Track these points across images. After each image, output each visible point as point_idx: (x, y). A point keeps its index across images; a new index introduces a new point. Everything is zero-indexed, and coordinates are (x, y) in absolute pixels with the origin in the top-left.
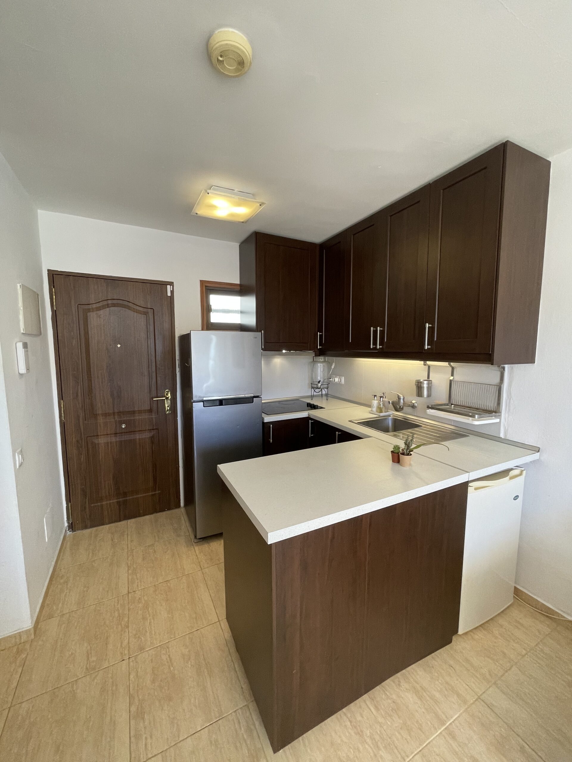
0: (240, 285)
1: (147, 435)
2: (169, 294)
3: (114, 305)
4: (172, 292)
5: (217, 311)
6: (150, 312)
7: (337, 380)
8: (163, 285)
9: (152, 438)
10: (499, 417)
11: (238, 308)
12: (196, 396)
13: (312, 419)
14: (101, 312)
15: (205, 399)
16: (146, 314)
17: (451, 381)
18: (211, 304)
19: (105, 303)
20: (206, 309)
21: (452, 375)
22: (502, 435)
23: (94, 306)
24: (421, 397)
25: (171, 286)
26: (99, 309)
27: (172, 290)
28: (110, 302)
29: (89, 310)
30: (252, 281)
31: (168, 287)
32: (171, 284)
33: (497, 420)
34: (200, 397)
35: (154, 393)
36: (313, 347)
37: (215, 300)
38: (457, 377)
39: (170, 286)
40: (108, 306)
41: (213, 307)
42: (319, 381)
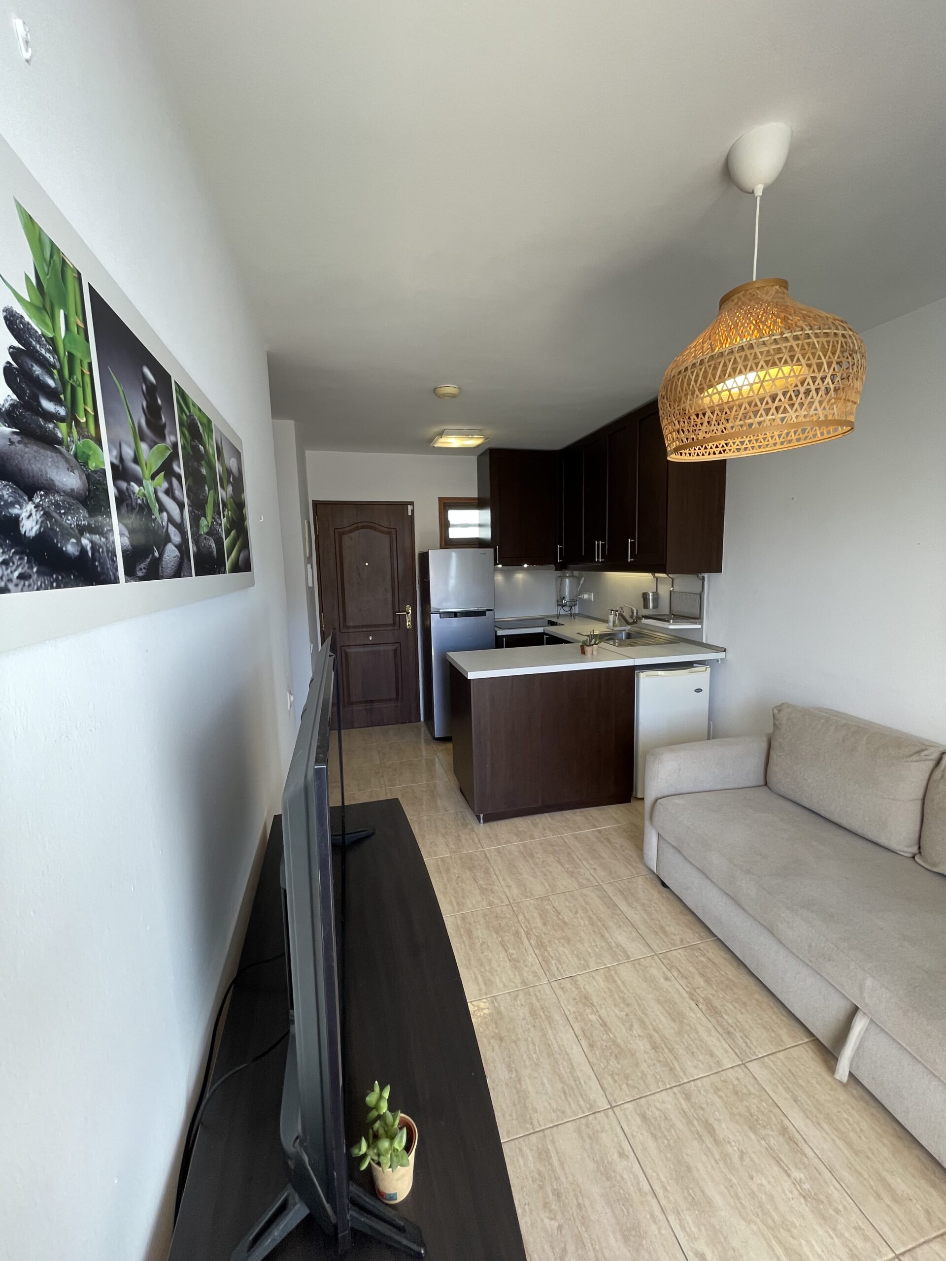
0: (479, 499)
1: (391, 648)
2: (410, 514)
3: (363, 527)
4: (413, 511)
5: (454, 527)
6: (393, 531)
8: (404, 505)
9: (395, 650)
10: (701, 623)
11: (477, 522)
12: (434, 608)
13: (547, 634)
14: (353, 535)
15: (441, 611)
16: (389, 533)
17: (671, 591)
18: (449, 519)
19: (356, 525)
20: (445, 525)
21: (672, 587)
22: (704, 641)
23: (347, 529)
24: (647, 608)
25: (412, 506)
26: (351, 531)
27: (412, 509)
28: (359, 525)
29: (344, 533)
30: (487, 494)
31: (409, 506)
32: (412, 503)
33: (699, 626)
34: (437, 609)
35: (397, 610)
36: (554, 562)
37: (454, 515)
38: (676, 588)
40: (358, 528)
41: (451, 523)
42: (564, 598)
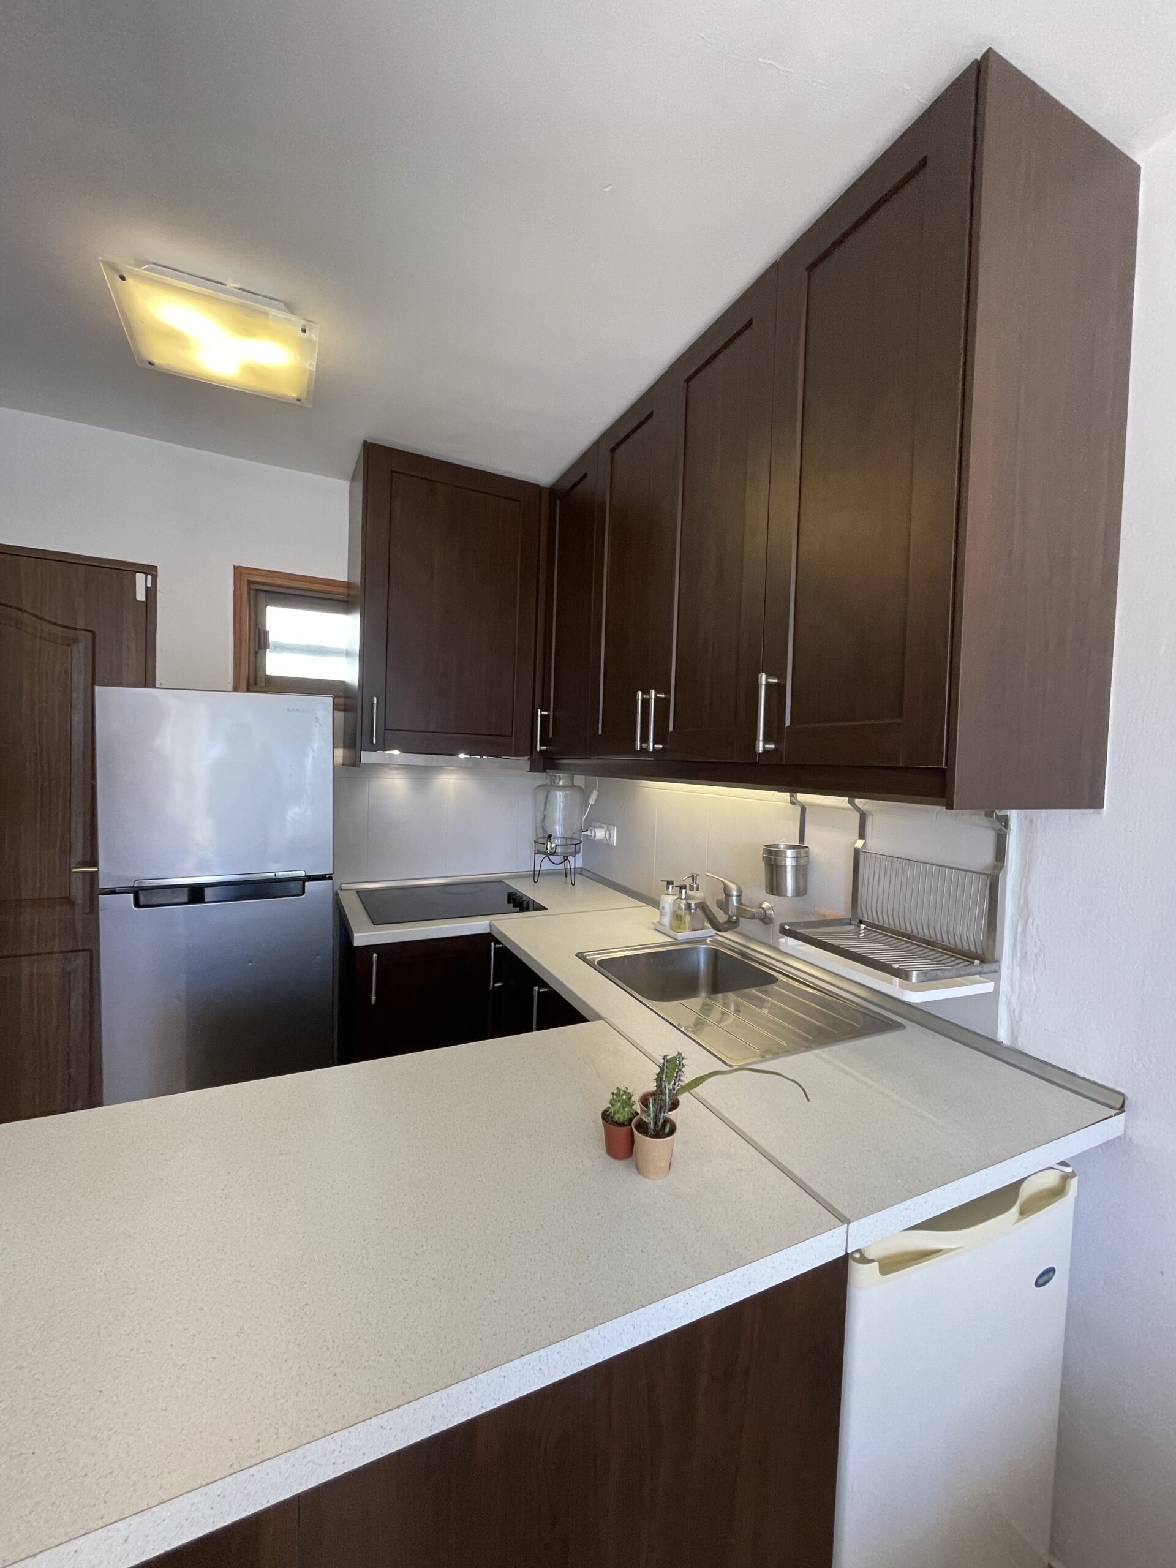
0: (344, 585)
1: (54, 967)
2: (141, 596)
4: (151, 592)
5: (282, 648)
6: (83, 639)
7: (600, 834)
8: (125, 571)
9: (71, 974)
10: (995, 975)
12: (107, 874)
13: (497, 942)
15: (140, 884)
16: (68, 643)
17: (857, 852)
18: (268, 629)
20: (252, 642)
21: (862, 836)
22: (1003, 1035)
24: (779, 893)
25: (149, 577)
27: (149, 585)
31: (140, 577)
32: (150, 570)
33: (988, 987)
34: (116, 879)
35: (82, 854)
36: (524, 749)
37: (280, 620)
38: (875, 843)
39: (143, 575)
41: (273, 638)
42: (550, 836)
